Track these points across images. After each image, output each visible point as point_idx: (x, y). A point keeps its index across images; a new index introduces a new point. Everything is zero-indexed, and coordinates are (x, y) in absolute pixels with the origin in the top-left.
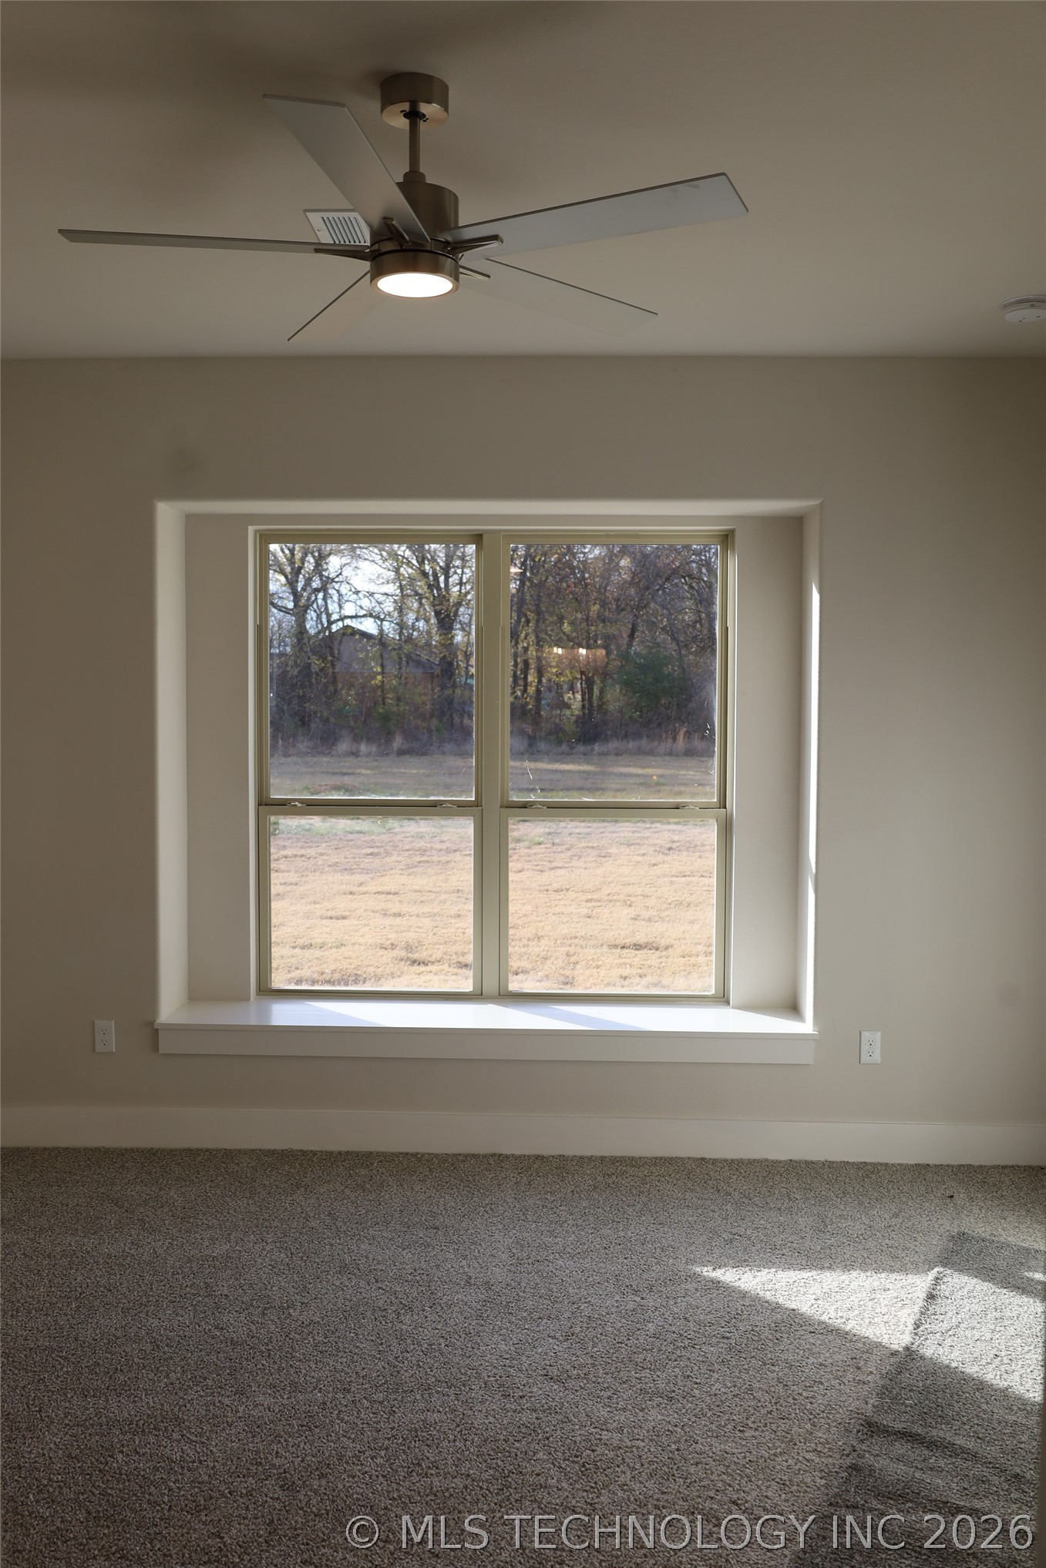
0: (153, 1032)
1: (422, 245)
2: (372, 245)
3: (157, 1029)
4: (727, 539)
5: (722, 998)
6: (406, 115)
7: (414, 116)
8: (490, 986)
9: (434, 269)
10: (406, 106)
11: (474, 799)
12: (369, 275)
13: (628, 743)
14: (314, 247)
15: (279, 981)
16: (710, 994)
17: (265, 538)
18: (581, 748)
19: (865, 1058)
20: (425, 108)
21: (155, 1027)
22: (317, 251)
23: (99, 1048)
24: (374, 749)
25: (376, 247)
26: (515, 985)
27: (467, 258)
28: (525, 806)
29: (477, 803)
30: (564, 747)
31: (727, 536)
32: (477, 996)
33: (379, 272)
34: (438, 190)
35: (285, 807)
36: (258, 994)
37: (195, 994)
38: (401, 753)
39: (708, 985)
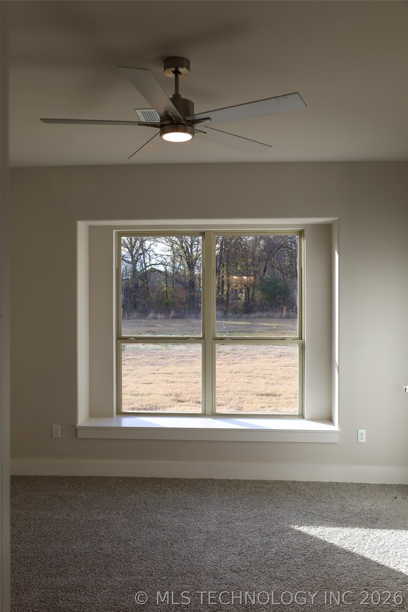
0: (76, 429)
1: (180, 122)
2: (161, 122)
3: (77, 429)
4: (301, 233)
5: (302, 416)
6: (174, 72)
7: (177, 73)
8: (209, 411)
9: (185, 131)
10: (174, 69)
11: (202, 336)
12: (159, 133)
13: (264, 313)
14: (138, 123)
15: (125, 409)
16: (297, 414)
17: (120, 235)
18: (245, 315)
19: (360, 441)
20: (181, 70)
21: (76, 428)
22: (139, 125)
23: (54, 436)
24: (163, 316)
25: (162, 123)
26: (218, 410)
27: (197, 126)
28: (222, 339)
29: (203, 338)
30: (238, 315)
31: (301, 232)
32: (203, 415)
33: (163, 132)
34: (186, 101)
35: (127, 340)
36: (116, 414)
37: (92, 415)
38: (174, 318)
39: (296, 410)
